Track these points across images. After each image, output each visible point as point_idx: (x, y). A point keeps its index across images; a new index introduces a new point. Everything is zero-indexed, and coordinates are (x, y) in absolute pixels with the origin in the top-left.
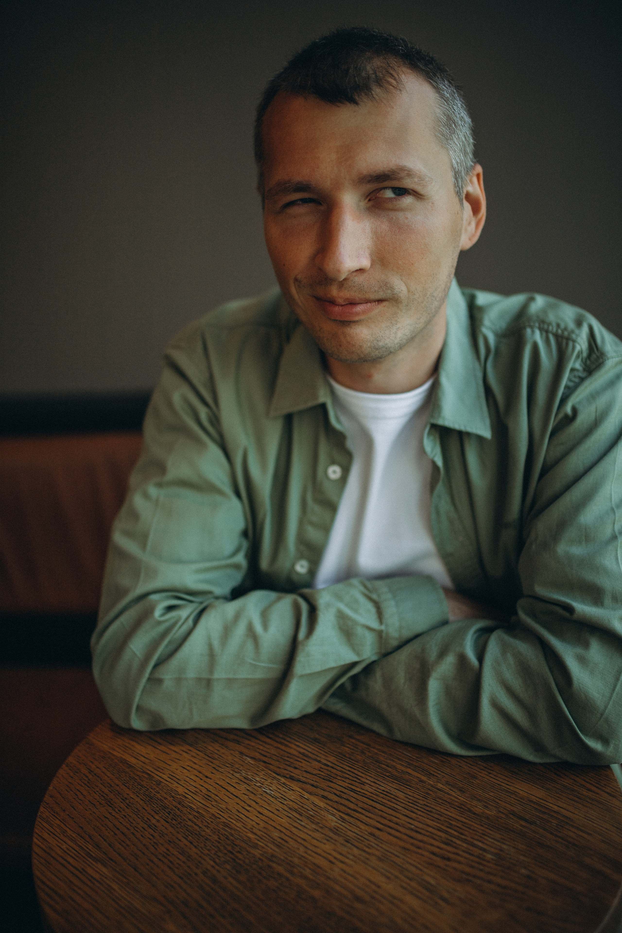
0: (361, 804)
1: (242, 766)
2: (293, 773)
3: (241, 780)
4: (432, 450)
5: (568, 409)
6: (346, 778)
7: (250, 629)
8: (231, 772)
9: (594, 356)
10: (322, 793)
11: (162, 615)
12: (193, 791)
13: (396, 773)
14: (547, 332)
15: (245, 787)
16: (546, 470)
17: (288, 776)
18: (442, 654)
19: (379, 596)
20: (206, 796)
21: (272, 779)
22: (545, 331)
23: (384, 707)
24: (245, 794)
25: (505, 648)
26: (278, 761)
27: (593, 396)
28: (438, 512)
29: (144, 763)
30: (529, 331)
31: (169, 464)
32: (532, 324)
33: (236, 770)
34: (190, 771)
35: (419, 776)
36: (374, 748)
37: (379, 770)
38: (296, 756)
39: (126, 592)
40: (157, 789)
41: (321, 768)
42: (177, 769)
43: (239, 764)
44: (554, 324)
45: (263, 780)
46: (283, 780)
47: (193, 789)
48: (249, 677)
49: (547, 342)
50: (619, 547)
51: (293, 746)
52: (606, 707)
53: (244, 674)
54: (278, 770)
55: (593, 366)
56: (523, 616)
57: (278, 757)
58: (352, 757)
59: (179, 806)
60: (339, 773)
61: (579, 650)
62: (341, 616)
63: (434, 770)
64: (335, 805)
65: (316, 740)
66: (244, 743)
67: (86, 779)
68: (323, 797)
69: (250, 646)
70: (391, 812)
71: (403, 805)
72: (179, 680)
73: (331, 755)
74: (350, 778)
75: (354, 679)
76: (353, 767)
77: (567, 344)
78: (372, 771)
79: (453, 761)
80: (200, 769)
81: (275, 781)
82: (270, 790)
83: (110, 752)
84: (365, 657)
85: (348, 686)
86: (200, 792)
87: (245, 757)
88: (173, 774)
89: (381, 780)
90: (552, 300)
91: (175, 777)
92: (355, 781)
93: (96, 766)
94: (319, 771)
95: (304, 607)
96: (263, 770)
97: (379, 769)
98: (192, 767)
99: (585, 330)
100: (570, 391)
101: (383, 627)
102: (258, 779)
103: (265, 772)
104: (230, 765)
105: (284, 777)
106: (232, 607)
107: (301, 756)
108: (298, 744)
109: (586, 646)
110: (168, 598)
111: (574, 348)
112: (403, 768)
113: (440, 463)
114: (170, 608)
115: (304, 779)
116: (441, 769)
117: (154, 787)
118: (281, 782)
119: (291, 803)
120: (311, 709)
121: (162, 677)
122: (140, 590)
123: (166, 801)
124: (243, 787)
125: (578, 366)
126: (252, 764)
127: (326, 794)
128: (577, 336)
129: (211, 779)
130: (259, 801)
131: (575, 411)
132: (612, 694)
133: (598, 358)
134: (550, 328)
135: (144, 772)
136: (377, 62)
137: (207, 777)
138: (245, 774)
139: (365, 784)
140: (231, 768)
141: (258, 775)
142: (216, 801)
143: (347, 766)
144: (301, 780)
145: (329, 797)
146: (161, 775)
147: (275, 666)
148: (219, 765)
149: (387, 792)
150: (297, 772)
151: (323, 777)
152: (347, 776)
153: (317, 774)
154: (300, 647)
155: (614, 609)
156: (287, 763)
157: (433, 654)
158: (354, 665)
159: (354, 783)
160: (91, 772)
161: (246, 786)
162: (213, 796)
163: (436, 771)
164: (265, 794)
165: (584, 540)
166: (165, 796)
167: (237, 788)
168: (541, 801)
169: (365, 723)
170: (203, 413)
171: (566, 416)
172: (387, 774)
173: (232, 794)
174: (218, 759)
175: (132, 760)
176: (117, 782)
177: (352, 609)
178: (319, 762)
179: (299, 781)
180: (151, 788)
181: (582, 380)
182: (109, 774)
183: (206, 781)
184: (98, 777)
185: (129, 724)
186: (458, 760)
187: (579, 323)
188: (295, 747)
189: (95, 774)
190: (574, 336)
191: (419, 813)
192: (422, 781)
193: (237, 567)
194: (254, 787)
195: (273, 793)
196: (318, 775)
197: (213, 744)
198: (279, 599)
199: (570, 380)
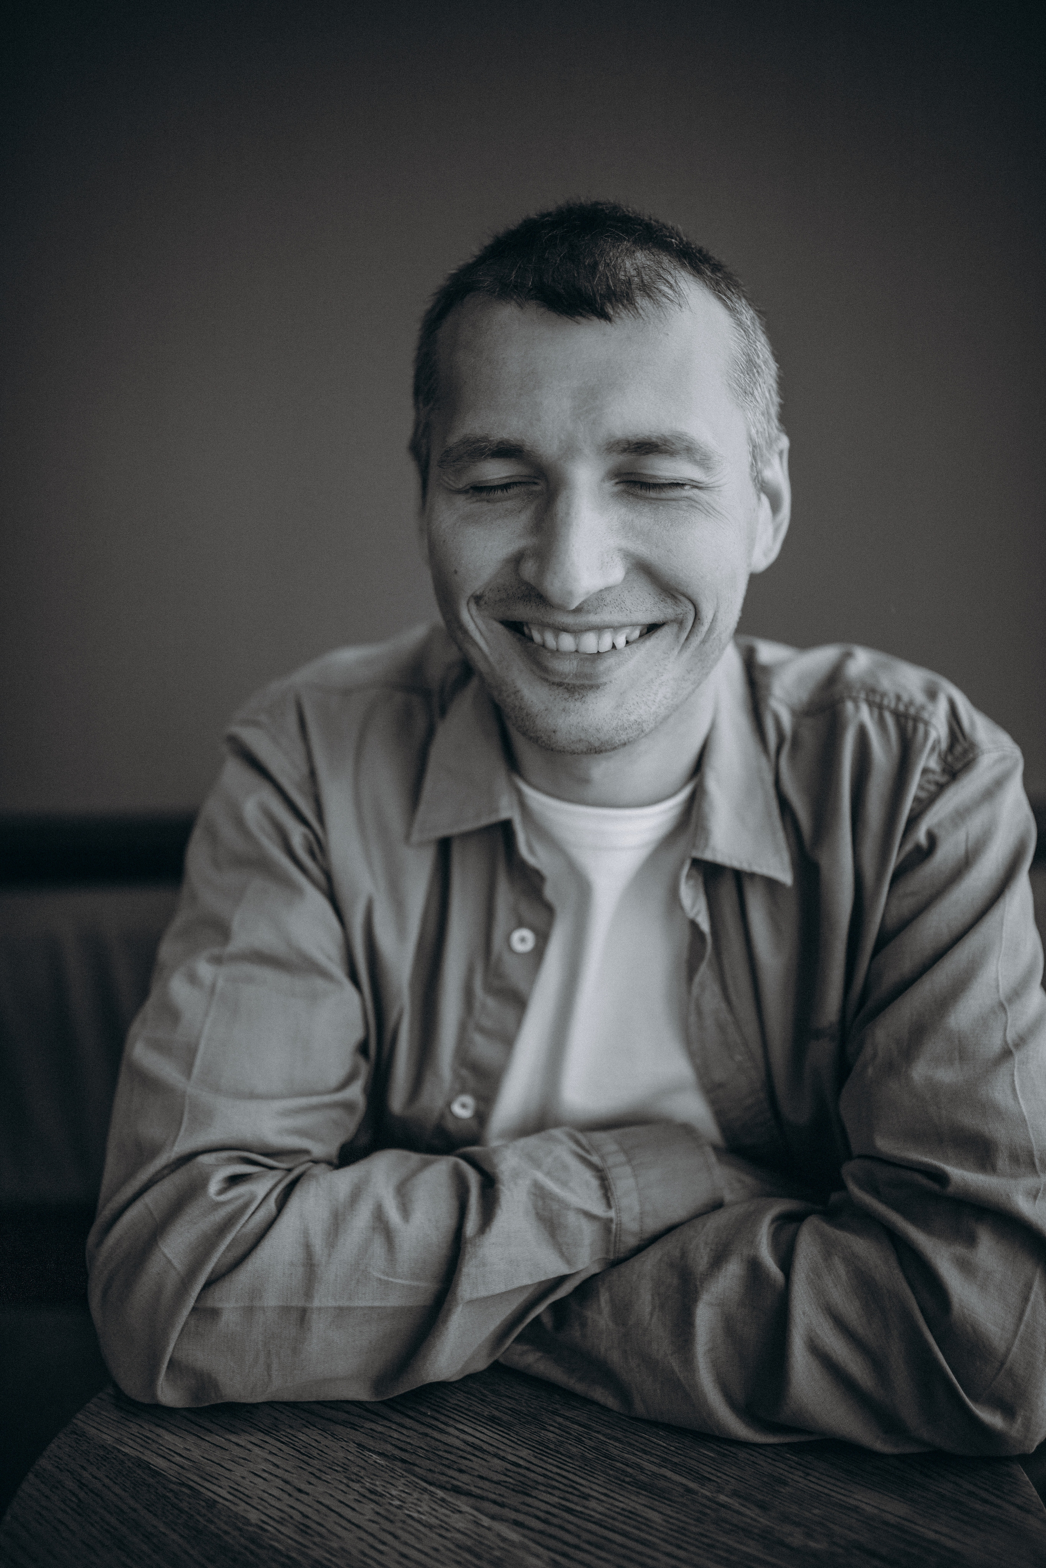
0: (586, 1536)
1: (364, 1469)
2: (458, 1480)
3: (364, 1496)
4: (693, 905)
5: (921, 835)
6: (555, 1488)
7: (379, 1217)
8: (345, 1481)
9: (959, 749)
10: (513, 1515)
11: (221, 1192)
12: (277, 1518)
13: (642, 1477)
14: (881, 707)
15: (373, 1509)
16: (885, 939)
17: (449, 1486)
18: (718, 1260)
19: (602, 1157)
20: (301, 1527)
21: (420, 1493)
22: (877, 707)
23: (615, 1357)
24: (373, 1522)
25: (828, 1249)
26: (429, 1459)
27: (961, 815)
28: (699, 1013)
29: (182, 1467)
30: (849, 706)
31: (235, 926)
32: (854, 694)
33: (354, 1477)
34: (267, 1481)
35: (684, 1481)
36: (598, 1432)
37: (611, 1472)
38: (462, 1450)
39: (154, 1151)
40: (210, 1515)
41: (506, 1469)
42: (243, 1478)
43: (359, 1466)
44: (892, 696)
45: (404, 1495)
46: (440, 1493)
47: (276, 1514)
48: (377, 1304)
49: (881, 723)
50: (1016, 1070)
51: (451, 1430)
52: (1009, 1350)
53: (366, 1299)
54: (430, 1476)
55: (959, 765)
56: (856, 1191)
57: (427, 1451)
58: (561, 1450)
59: (253, 1547)
60: (541, 1479)
61: (960, 1250)
62: (540, 1194)
63: (709, 1470)
64: (537, 1537)
65: (493, 1419)
66: (362, 1427)
67: (74, 1499)
68: (516, 1523)
69: (378, 1248)
70: (640, 1548)
71: (662, 1536)
72: (249, 1311)
73: (523, 1446)
74: (562, 1487)
75: (558, 1308)
76: (565, 1467)
77: (915, 729)
78: (599, 1473)
79: (742, 1454)
80: (286, 1476)
81: (426, 1497)
82: (419, 1512)
83: (114, 1448)
84: (580, 1267)
85: (547, 1321)
86: (289, 1519)
87: (367, 1453)
88: (236, 1487)
89: (617, 1490)
90: (880, 657)
91: (241, 1492)
92: (571, 1493)
93: (91, 1474)
94: (504, 1477)
95: (473, 1178)
96: (403, 1476)
97: (611, 1470)
98: (271, 1474)
99: (942, 708)
100: (923, 806)
101: (612, 1214)
102: (394, 1492)
103: (406, 1479)
104: (342, 1467)
105: (442, 1487)
106: (345, 1178)
107: (469, 1449)
108: (461, 1427)
109: (971, 1241)
110: (230, 1161)
111: (926, 734)
112: (654, 1469)
113: (705, 925)
114: (234, 1180)
115: (479, 1491)
116: (720, 1468)
117: (204, 1511)
118: (437, 1498)
119: (458, 1536)
120: (481, 1365)
121: (219, 1305)
122: (181, 1147)
123: (226, 1538)
124: (368, 1508)
125: (933, 764)
126: (382, 1466)
127: (521, 1518)
128: (932, 714)
129: (308, 1494)
130: (400, 1533)
131: (932, 839)
132: (1018, 1326)
133: (965, 752)
134: (886, 702)
135: (183, 1484)
136: (641, 257)
137: (300, 1491)
138: (371, 1483)
139: (590, 1499)
140: (344, 1474)
141: (393, 1485)
142: (320, 1535)
143: (553, 1465)
144: (474, 1493)
145: (526, 1523)
146: (215, 1488)
147: (423, 1284)
148: (320, 1468)
149: (630, 1512)
150: (465, 1478)
151: (512, 1486)
152: (557, 1484)
153: (501, 1481)
154: (469, 1249)
155: (1014, 1176)
156: (446, 1462)
157: (701, 1260)
158: (561, 1280)
159: (568, 1496)
160: (82, 1485)
161: (373, 1505)
162: (314, 1526)
163: (713, 1472)
164: (410, 1522)
165: (957, 1058)
166: (226, 1528)
167: (357, 1509)
168: (906, 1523)
169: (580, 1388)
170: (297, 835)
171: (918, 848)
172: (627, 1479)
173: (349, 1521)
174: (318, 1456)
175: (161, 1463)
176: (132, 1502)
177: (557, 1180)
178: (503, 1459)
179: (469, 1494)
180: (198, 1514)
181: (941, 788)
182: (117, 1490)
183: (300, 1498)
184: (97, 1495)
185: (154, 1395)
186: (750, 1451)
187: (932, 694)
188: (457, 1433)
189: (92, 1491)
190: (925, 715)
191: (692, 1549)
192: (689, 1490)
193: (348, 1106)
194: (387, 1507)
195: (423, 1517)
196: (503, 1484)
197: (305, 1430)
198: (425, 1165)
199: (921, 787)
